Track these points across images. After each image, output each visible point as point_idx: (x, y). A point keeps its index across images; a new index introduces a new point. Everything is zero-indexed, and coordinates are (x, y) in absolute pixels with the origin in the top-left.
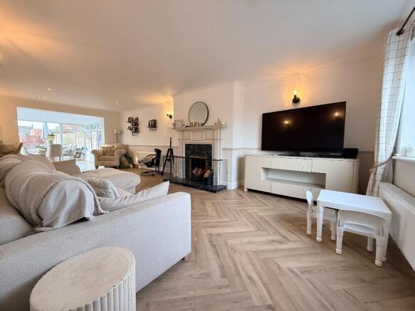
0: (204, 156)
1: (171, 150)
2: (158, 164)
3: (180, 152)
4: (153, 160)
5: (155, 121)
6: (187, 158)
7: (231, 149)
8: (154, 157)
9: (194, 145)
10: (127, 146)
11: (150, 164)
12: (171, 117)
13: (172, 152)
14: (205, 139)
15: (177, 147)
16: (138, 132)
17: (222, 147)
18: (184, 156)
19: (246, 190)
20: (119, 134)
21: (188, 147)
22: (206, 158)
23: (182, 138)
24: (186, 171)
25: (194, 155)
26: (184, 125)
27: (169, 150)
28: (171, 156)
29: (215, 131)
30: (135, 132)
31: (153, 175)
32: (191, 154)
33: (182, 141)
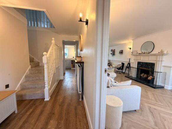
0: (148, 68)
1: (129, 64)
2: (122, 69)
3: (134, 65)
4: (120, 67)
5: (122, 50)
6: (138, 69)
8: (121, 66)
9: (143, 63)
10: (110, 60)
11: (119, 69)
12: (130, 49)
14: (150, 60)
15: (133, 63)
17: (163, 65)
18: (136, 67)
21: (139, 63)
22: (150, 69)
23: (136, 59)
24: (137, 74)
25: (142, 67)
26: (138, 53)
27: (128, 63)
28: (129, 67)
29: (158, 56)
30: (113, 55)
31: (120, 73)
32: (140, 67)
33: (136, 60)
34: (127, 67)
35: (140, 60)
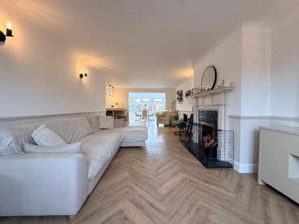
1: (192, 116)
7: (239, 118)
10: (178, 111)
19: (260, 183)
20: (174, 103)
30: (180, 101)
33: (196, 107)
35: (201, 106)
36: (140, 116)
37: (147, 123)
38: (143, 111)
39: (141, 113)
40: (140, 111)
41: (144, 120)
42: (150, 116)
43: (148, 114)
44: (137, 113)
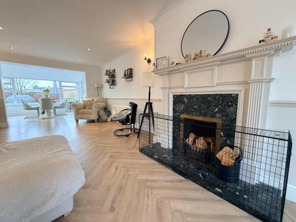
0: (213, 116)
1: (149, 105)
2: (133, 121)
3: (164, 108)
4: (128, 116)
5: (131, 69)
8: (130, 112)
9: (190, 97)
10: (106, 99)
11: (125, 121)
12: (149, 61)
13: (151, 108)
14: (218, 85)
15: (160, 101)
16: (115, 85)
17: (272, 98)
18: (171, 114)
21: (178, 99)
22: (218, 120)
23: (167, 86)
24: (174, 138)
25: (189, 113)
26: (173, 63)
27: (147, 104)
28: (149, 113)
29: (254, 62)
30: (112, 85)
31: (127, 136)
32: (182, 112)
33: (167, 91)
34: (145, 115)
35: (183, 87)
36: (38, 109)
37: (53, 120)
38: (43, 100)
39: (39, 105)
40: (37, 101)
41: (45, 115)
42: (58, 108)
43: (54, 105)
44: (29, 104)
